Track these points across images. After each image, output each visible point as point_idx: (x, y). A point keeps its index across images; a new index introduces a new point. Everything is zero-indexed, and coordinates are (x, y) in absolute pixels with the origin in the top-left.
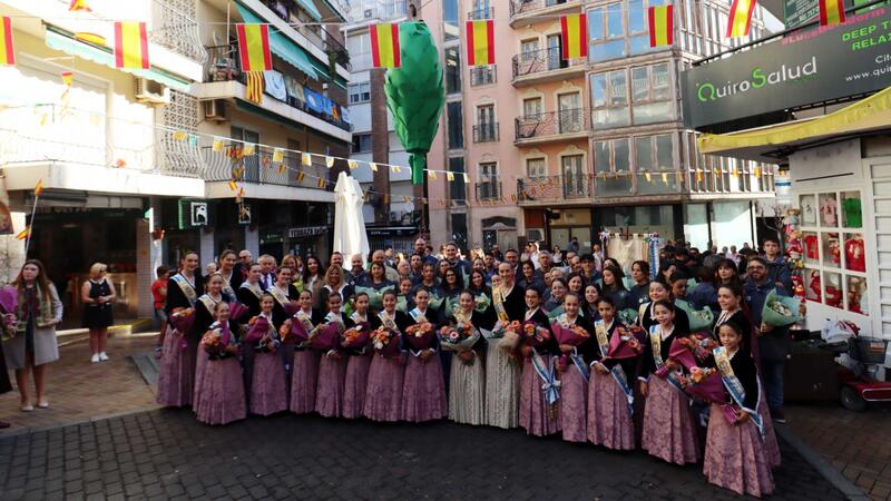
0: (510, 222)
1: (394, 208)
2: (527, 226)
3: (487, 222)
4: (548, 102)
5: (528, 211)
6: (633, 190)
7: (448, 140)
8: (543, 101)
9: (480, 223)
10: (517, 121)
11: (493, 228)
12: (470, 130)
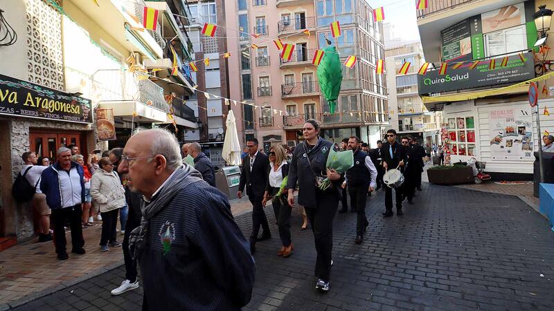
0: (278, 137)
1: (210, 132)
2: (287, 139)
3: (266, 138)
4: (298, 78)
5: (288, 132)
6: (340, 120)
7: (243, 94)
8: (295, 76)
9: (262, 139)
10: (282, 86)
11: (268, 141)
12: (256, 90)
